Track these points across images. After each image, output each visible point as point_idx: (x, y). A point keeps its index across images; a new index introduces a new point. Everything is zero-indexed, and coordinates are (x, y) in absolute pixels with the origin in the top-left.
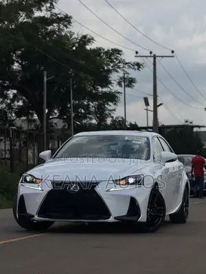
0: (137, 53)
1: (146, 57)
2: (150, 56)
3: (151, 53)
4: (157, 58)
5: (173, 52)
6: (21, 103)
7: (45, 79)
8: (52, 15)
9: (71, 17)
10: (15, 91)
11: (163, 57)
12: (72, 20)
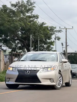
0: (60, 27)
1: (63, 29)
2: (65, 29)
3: (65, 27)
4: (67, 29)
5: (73, 27)
6: (20, 45)
7: (31, 37)
8: (31, 15)
9: (39, 16)
10: (18, 41)
11: (69, 29)
12: (39, 17)
